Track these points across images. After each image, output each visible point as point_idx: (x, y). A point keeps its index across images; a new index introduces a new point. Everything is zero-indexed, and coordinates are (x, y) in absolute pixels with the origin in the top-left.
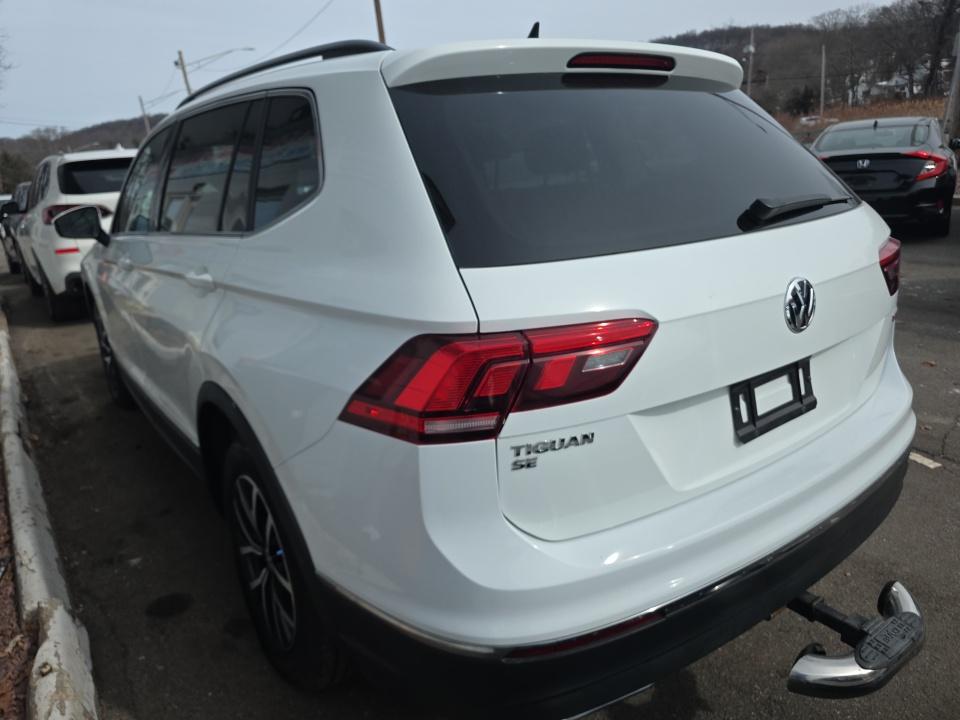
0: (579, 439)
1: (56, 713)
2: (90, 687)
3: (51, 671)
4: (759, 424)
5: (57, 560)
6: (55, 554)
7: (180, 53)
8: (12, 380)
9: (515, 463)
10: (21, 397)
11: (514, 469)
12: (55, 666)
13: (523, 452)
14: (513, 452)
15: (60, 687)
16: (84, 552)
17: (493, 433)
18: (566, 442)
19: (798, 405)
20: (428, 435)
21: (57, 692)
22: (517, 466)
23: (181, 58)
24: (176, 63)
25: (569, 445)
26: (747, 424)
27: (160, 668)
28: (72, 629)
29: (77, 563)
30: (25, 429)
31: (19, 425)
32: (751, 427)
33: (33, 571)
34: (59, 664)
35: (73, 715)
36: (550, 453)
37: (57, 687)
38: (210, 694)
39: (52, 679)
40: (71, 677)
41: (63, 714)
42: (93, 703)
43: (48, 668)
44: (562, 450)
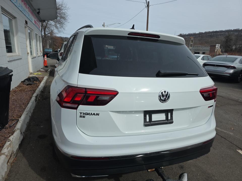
0: (96, 114)
1: (6, 149)
2: (17, 147)
3: (10, 141)
4: (152, 123)
5: (27, 122)
6: (28, 121)
7: (104, 23)
8: (41, 87)
9: (80, 116)
10: (42, 90)
11: (80, 117)
12: (11, 140)
13: (82, 114)
14: (80, 113)
15: (10, 144)
16: (34, 122)
17: (76, 108)
18: (92, 114)
19: (167, 121)
20: (64, 106)
21: (9, 145)
22: (81, 116)
23: (104, 24)
24: (103, 25)
25: (93, 115)
26: (148, 122)
27: (33, 148)
28: (20, 135)
29: (32, 124)
30: (38, 96)
31: (37, 95)
32: (149, 123)
33: (20, 123)
34: (12, 140)
35: (9, 150)
36: (88, 115)
37: (9, 144)
38: (39, 155)
39: (9, 142)
40: (13, 144)
41: (7, 149)
42: (16, 150)
43: (9, 140)
44: (91, 115)
